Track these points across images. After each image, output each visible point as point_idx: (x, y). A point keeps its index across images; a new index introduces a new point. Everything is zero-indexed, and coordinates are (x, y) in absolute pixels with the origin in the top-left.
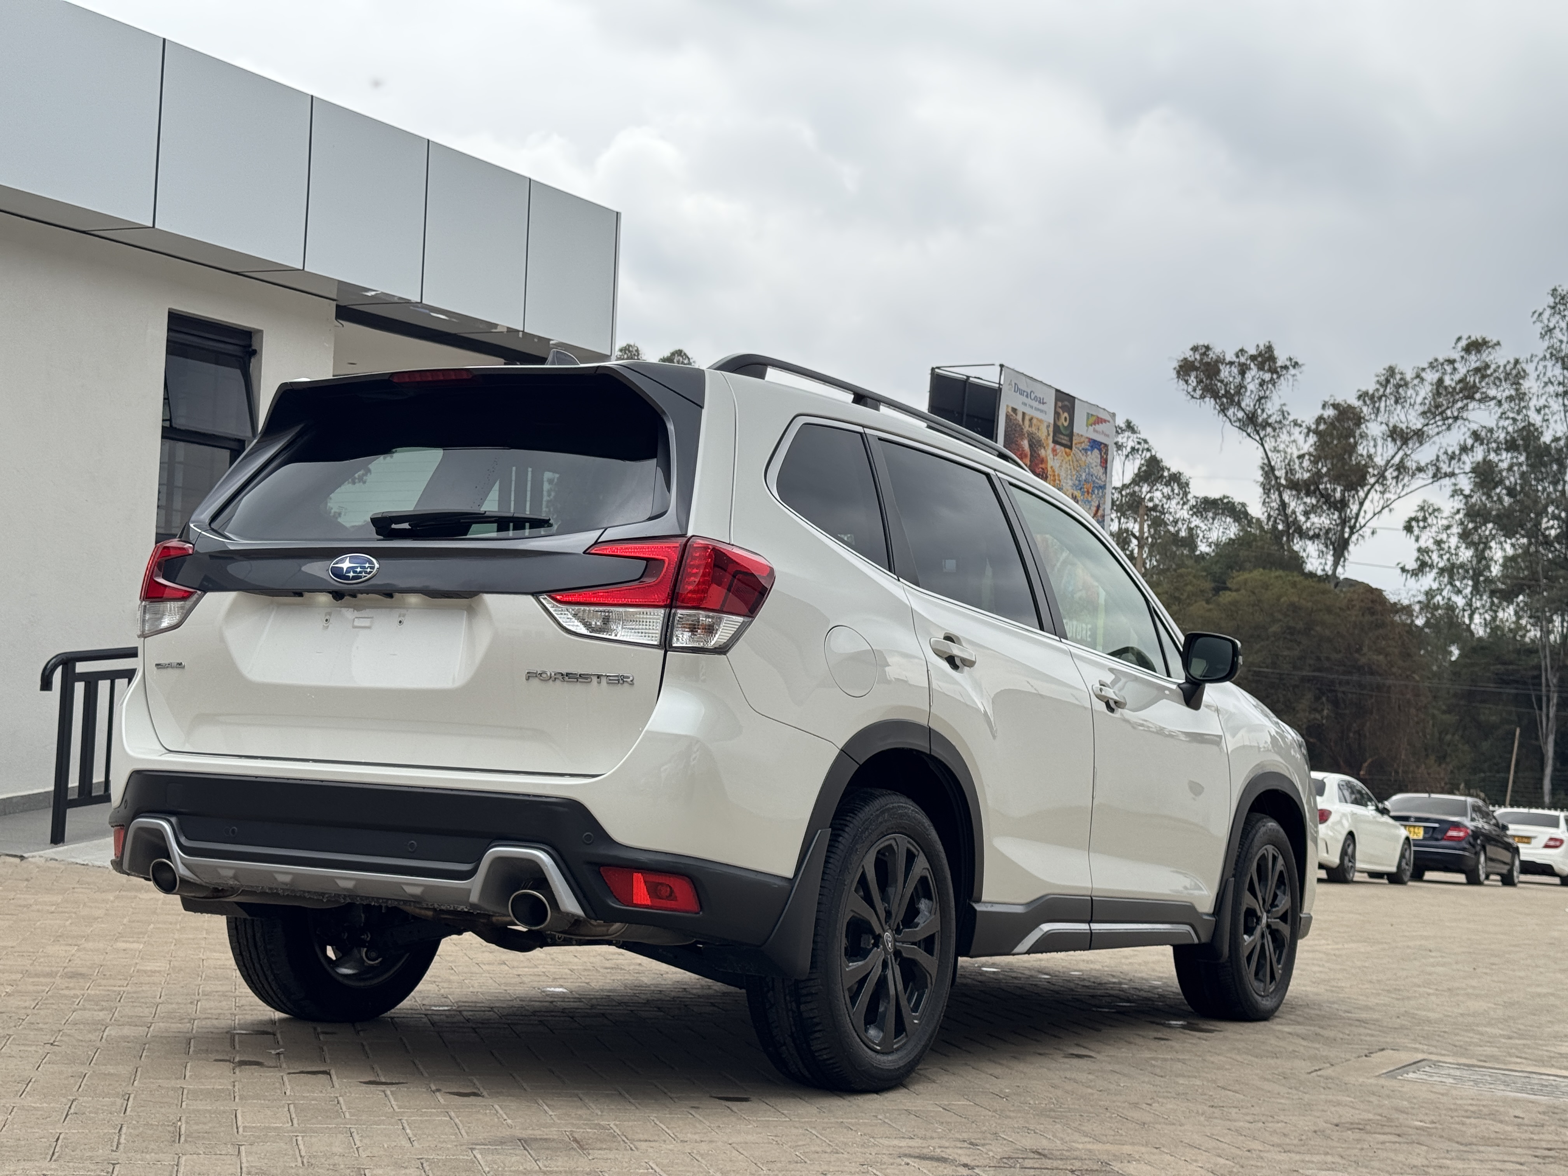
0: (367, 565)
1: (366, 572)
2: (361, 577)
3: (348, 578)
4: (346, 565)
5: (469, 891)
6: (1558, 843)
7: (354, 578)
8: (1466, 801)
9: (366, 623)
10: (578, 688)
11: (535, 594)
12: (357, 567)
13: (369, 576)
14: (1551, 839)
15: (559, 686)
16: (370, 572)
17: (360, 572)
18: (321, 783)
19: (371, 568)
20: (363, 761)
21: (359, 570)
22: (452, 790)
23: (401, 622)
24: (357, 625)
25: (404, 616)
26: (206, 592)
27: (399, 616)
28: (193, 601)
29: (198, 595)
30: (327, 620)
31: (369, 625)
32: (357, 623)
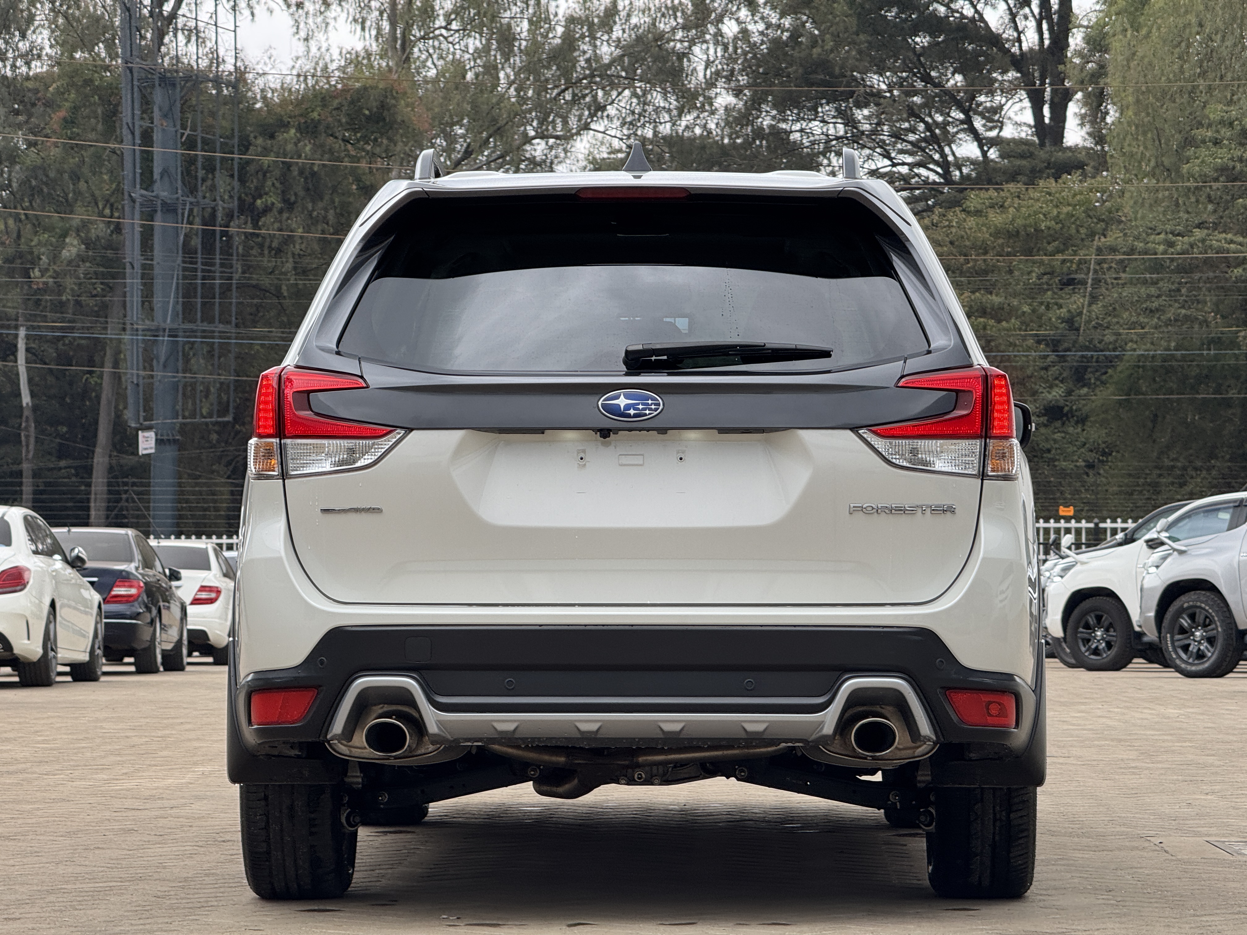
0: (650, 402)
1: (650, 409)
2: (645, 415)
3: (629, 416)
4: (622, 402)
5: (821, 724)
6: (213, 595)
7: (636, 416)
8: (127, 535)
9: (638, 460)
10: (903, 520)
11: (854, 429)
12: (638, 404)
13: (656, 413)
14: (203, 588)
16: (656, 410)
17: (645, 409)
18: (631, 628)
19: (655, 404)
21: (641, 407)
22: (795, 626)
23: (681, 459)
24: (624, 463)
25: (683, 452)
26: (411, 430)
27: (678, 453)
28: (394, 440)
29: (399, 433)
30: (582, 459)
31: (641, 462)
32: (624, 460)
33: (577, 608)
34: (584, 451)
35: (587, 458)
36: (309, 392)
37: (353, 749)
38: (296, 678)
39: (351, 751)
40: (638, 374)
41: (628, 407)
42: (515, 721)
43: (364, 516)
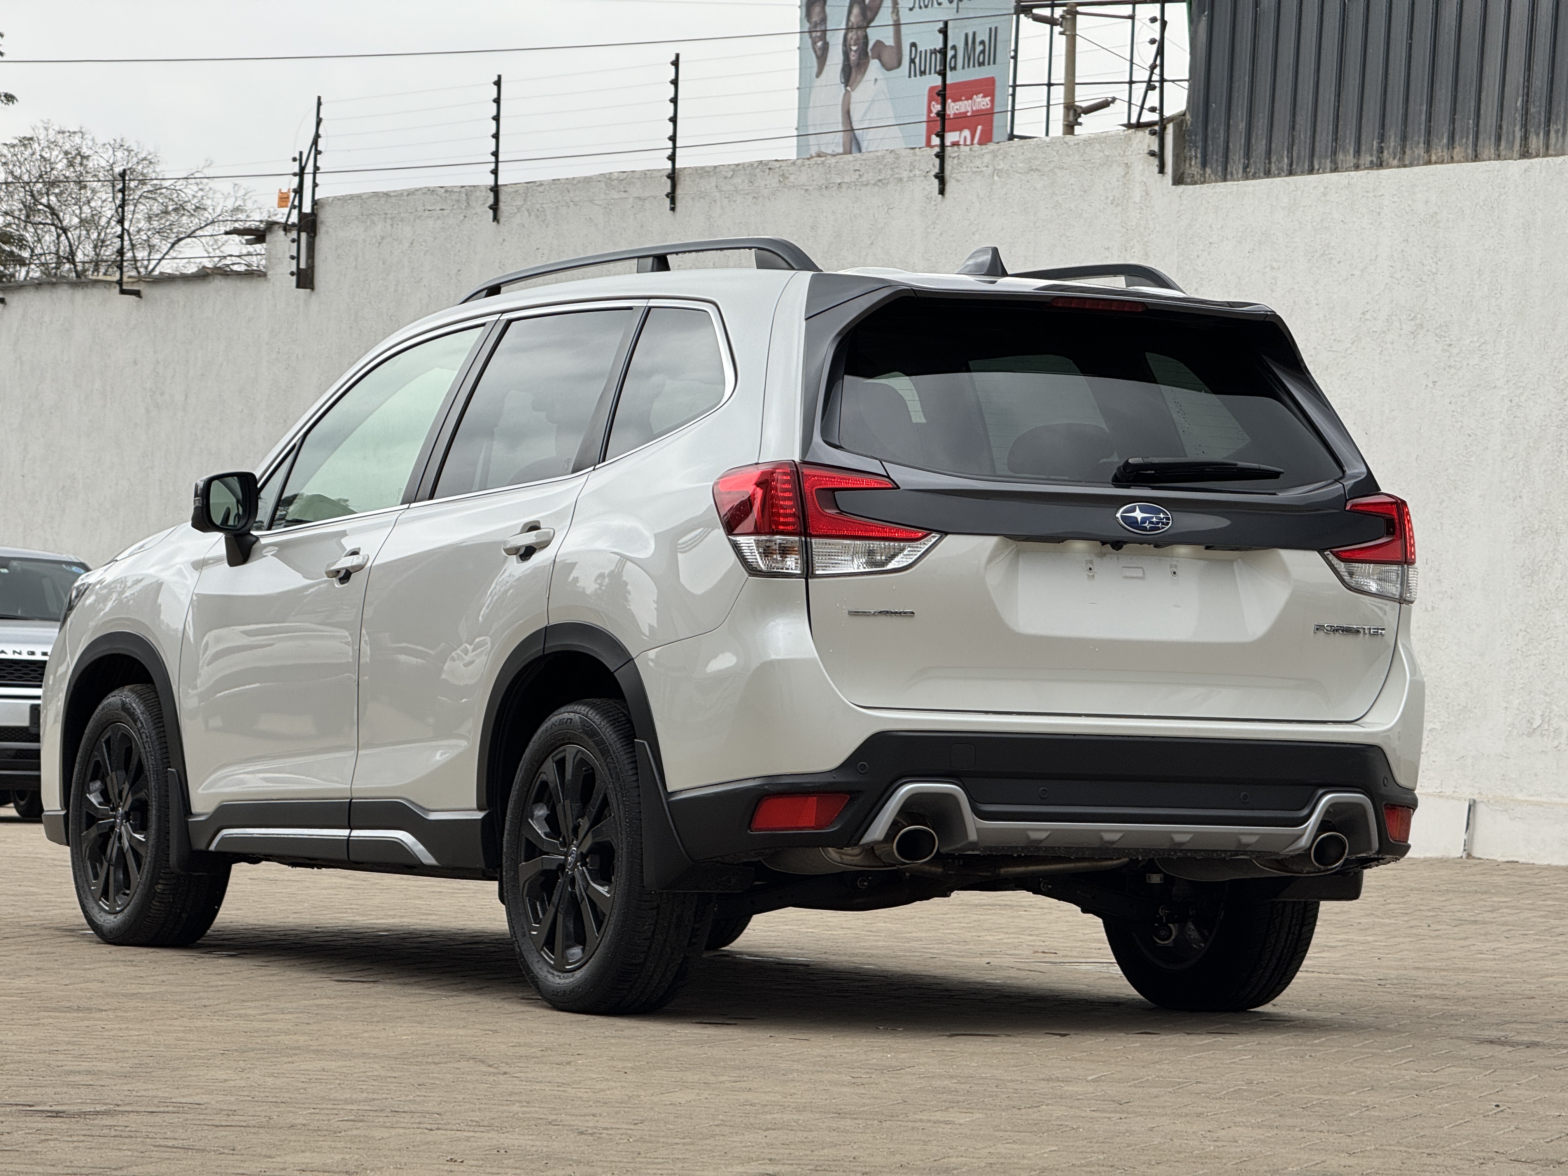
0: (1162, 516)
3: (1145, 529)
4: (1138, 515)
7: (1152, 529)
9: (1139, 573)
10: (1350, 639)
11: (1321, 550)
12: (1152, 518)
15: (1339, 637)
17: (1158, 523)
19: (1166, 519)
20: (1145, 714)
21: (1154, 520)
23: (1174, 573)
24: (1127, 575)
25: (1176, 567)
26: (947, 534)
27: (1171, 567)
28: (930, 543)
29: (934, 537)
30: (1090, 569)
31: (1141, 575)
32: (1128, 572)
33: (1083, 718)
34: (1091, 562)
35: (1095, 569)
36: (834, 490)
37: (844, 857)
38: (831, 784)
39: (842, 858)
40: (1128, 487)
41: (1144, 520)
42: (1046, 830)
43: (895, 620)
